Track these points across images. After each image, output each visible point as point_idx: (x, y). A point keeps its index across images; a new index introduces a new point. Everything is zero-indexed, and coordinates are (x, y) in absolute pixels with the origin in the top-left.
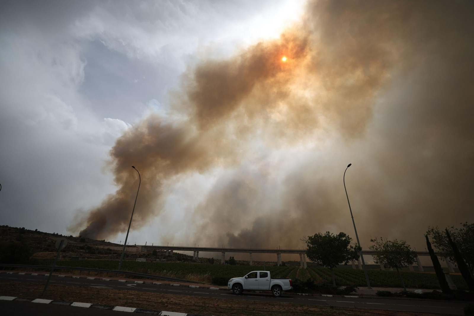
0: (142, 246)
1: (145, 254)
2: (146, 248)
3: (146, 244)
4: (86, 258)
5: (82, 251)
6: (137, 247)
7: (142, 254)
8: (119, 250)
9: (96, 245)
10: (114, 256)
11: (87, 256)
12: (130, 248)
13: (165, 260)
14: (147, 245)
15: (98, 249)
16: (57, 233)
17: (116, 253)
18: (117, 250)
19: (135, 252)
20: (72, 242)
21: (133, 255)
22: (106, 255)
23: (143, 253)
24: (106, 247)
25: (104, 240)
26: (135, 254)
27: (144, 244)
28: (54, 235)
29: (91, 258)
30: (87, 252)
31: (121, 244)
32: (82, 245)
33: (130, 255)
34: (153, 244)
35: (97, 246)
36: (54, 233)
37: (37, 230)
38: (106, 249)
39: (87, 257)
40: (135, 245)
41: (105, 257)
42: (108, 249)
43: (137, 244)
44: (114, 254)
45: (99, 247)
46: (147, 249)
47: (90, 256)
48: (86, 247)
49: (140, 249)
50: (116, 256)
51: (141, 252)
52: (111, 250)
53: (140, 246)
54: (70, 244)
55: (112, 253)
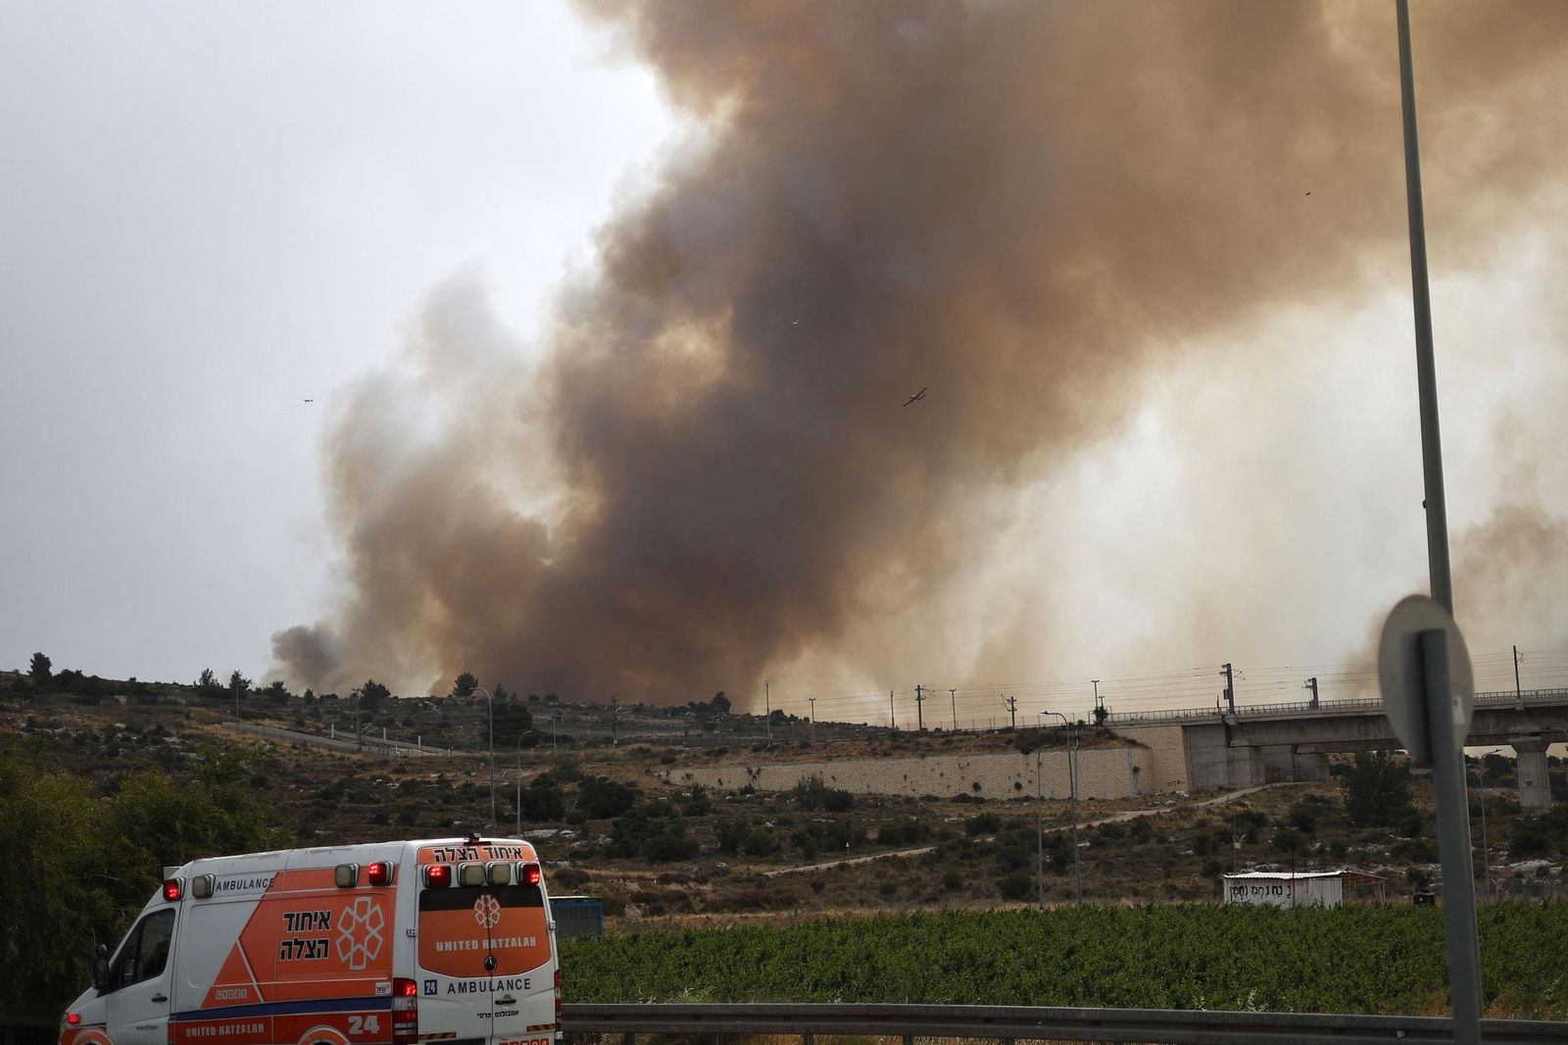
0: (1193, 727)
1: (1258, 820)
2: (1241, 741)
3: (1228, 694)
4: (633, 912)
6: (1132, 743)
7: (1217, 821)
8: (930, 799)
9: (669, 760)
10: (902, 864)
11: (634, 887)
13: (1542, 872)
14: (1243, 701)
15: (698, 802)
16: (236, 677)
17: (912, 835)
18: (909, 800)
19: (1125, 803)
20: (417, 751)
21: (1112, 832)
22: (810, 857)
23: (1221, 800)
24: (782, 776)
25: (721, 703)
26: (1140, 827)
28: (207, 691)
29: (683, 903)
30: (604, 840)
32: (527, 775)
33: (1082, 836)
34: (1314, 685)
35: (677, 776)
36: (206, 676)
37: (41, 663)
38: (783, 796)
39: (637, 899)
40: (1101, 713)
41: (818, 887)
42: (812, 795)
44: (889, 839)
45: (706, 777)
46: (1256, 748)
47: (665, 880)
48: (567, 788)
49: (1173, 761)
50: (925, 860)
51: (1197, 793)
52: (841, 802)
53: (1165, 722)
54: (400, 770)
55: (873, 835)
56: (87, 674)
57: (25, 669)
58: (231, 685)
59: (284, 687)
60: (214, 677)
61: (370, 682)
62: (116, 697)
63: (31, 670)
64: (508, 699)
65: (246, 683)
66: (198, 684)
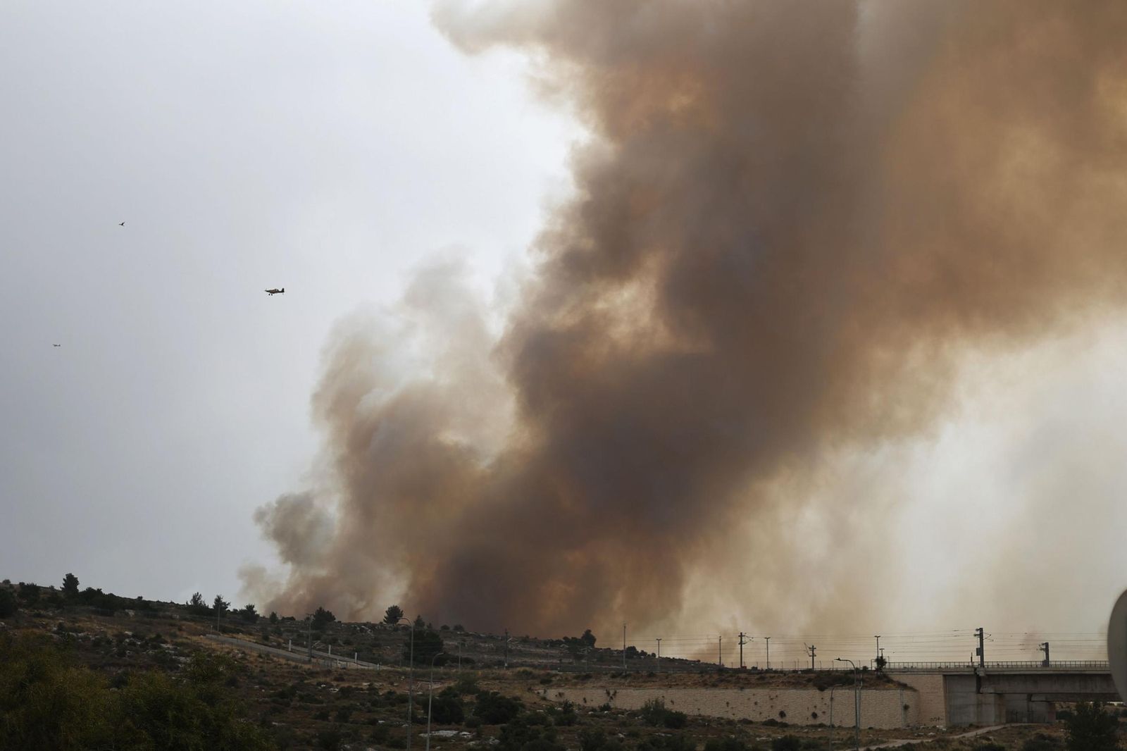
0: (951, 677)
2: (988, 689)
3: (980, 652)
5: (449, 733)
6: (904, 686)
8: (747, 722)
9: (546, 682)
12: (843, 695)
14: (991, 658)
15: (567, 715)
16: (218, 600)
17: (730, 749)
18: (730, 722)
19: (897, 733)
20: (353, 665)
23: (971, 734)
24: (633, 699)
25: (589, 638)
27: (963, 656)
28: (196, 609)
31: (749, 663)
32: (436, 687)
34: (1046, 648)
35: (552, 694)
36: (196, 598)
37: (71, 581)
38: (633, 714)
40: (881, 661)
42: (655, 714)
43: (897, 658)
45: (573, 696)
46: (1000, 695)
48: (467, 699)
49: (935, 700)
51: (953, 729)
52: (677, 720)
53: (930, 671)
54: (340, 679)
55: (701, 748)
56: (106, 592)
57: (59, 585)
58: (214, 606)
59: (254, 609)
60: (202, 599)
61: (321, 608)
62: (127, 610)
63: (63, 586)
64: (425, 627)
65: (226, 605)
66: (190, 604)
